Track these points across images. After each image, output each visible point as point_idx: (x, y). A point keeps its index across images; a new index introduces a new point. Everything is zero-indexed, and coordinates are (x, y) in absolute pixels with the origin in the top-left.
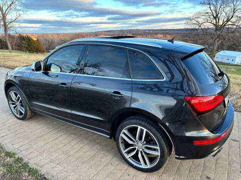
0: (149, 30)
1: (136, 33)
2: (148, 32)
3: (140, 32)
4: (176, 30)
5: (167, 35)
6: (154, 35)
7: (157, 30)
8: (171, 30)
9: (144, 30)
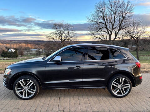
0: (14, 41)
1: (4, 42)
2: (13, 41)
3: (7, 42)
4: (33, 41)
5: (28, 44)
6: (18, 44)
7: (20, 41)
8: (30, 41)
9: (11, 40)
